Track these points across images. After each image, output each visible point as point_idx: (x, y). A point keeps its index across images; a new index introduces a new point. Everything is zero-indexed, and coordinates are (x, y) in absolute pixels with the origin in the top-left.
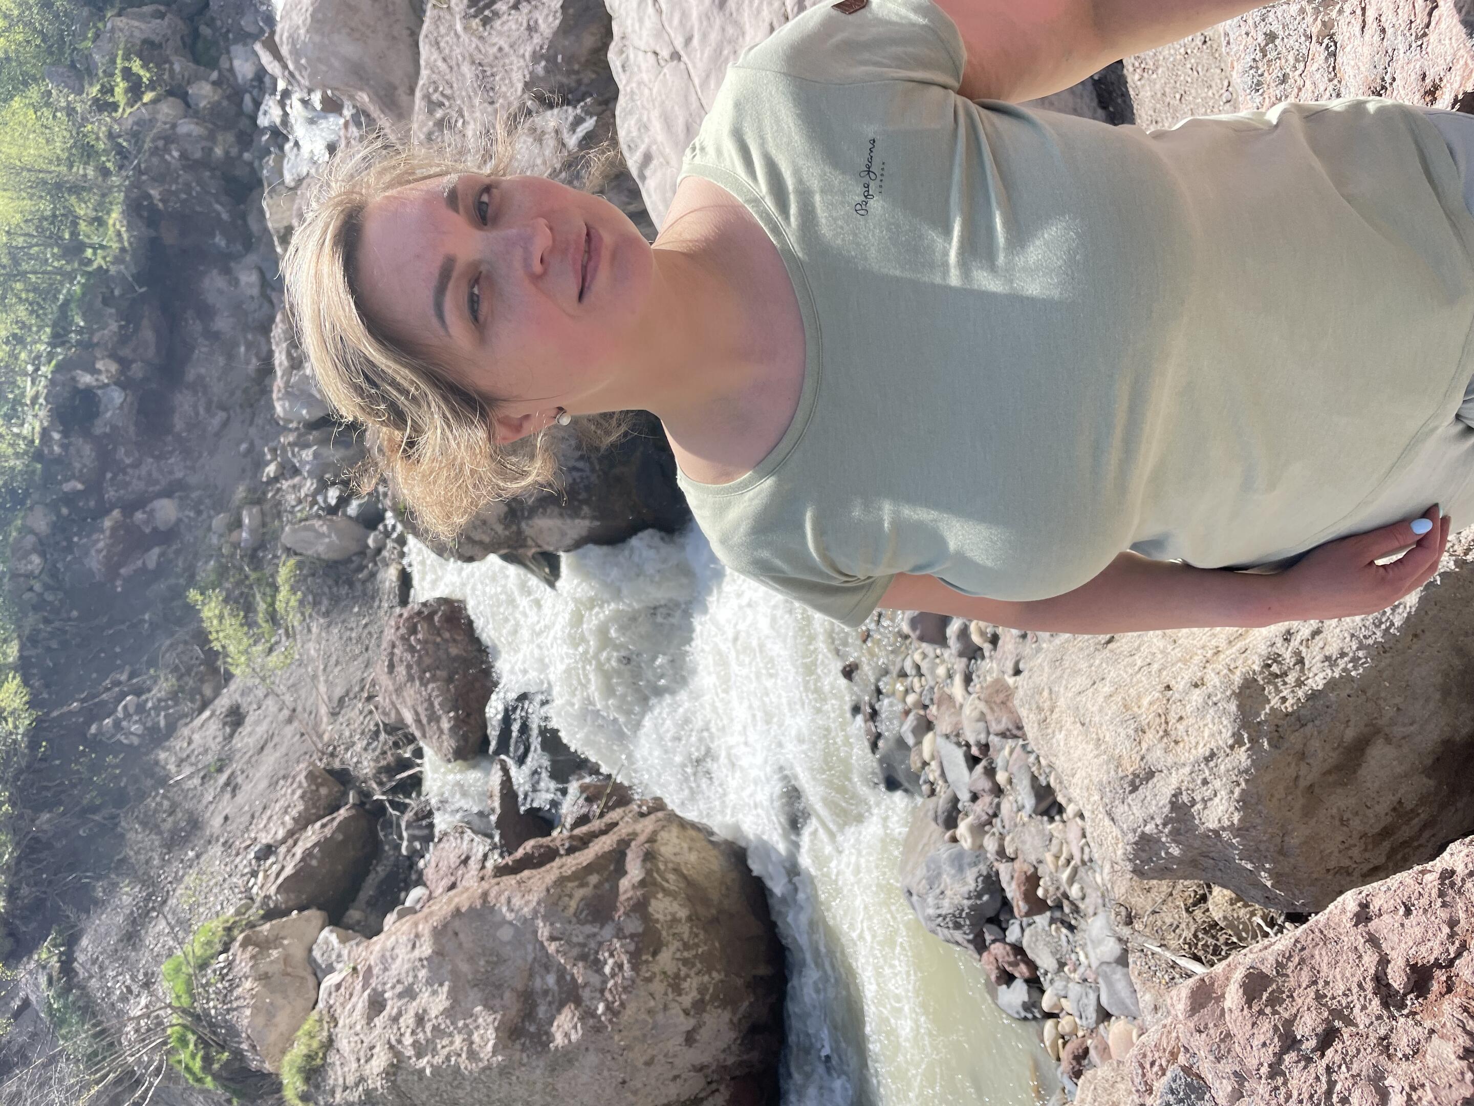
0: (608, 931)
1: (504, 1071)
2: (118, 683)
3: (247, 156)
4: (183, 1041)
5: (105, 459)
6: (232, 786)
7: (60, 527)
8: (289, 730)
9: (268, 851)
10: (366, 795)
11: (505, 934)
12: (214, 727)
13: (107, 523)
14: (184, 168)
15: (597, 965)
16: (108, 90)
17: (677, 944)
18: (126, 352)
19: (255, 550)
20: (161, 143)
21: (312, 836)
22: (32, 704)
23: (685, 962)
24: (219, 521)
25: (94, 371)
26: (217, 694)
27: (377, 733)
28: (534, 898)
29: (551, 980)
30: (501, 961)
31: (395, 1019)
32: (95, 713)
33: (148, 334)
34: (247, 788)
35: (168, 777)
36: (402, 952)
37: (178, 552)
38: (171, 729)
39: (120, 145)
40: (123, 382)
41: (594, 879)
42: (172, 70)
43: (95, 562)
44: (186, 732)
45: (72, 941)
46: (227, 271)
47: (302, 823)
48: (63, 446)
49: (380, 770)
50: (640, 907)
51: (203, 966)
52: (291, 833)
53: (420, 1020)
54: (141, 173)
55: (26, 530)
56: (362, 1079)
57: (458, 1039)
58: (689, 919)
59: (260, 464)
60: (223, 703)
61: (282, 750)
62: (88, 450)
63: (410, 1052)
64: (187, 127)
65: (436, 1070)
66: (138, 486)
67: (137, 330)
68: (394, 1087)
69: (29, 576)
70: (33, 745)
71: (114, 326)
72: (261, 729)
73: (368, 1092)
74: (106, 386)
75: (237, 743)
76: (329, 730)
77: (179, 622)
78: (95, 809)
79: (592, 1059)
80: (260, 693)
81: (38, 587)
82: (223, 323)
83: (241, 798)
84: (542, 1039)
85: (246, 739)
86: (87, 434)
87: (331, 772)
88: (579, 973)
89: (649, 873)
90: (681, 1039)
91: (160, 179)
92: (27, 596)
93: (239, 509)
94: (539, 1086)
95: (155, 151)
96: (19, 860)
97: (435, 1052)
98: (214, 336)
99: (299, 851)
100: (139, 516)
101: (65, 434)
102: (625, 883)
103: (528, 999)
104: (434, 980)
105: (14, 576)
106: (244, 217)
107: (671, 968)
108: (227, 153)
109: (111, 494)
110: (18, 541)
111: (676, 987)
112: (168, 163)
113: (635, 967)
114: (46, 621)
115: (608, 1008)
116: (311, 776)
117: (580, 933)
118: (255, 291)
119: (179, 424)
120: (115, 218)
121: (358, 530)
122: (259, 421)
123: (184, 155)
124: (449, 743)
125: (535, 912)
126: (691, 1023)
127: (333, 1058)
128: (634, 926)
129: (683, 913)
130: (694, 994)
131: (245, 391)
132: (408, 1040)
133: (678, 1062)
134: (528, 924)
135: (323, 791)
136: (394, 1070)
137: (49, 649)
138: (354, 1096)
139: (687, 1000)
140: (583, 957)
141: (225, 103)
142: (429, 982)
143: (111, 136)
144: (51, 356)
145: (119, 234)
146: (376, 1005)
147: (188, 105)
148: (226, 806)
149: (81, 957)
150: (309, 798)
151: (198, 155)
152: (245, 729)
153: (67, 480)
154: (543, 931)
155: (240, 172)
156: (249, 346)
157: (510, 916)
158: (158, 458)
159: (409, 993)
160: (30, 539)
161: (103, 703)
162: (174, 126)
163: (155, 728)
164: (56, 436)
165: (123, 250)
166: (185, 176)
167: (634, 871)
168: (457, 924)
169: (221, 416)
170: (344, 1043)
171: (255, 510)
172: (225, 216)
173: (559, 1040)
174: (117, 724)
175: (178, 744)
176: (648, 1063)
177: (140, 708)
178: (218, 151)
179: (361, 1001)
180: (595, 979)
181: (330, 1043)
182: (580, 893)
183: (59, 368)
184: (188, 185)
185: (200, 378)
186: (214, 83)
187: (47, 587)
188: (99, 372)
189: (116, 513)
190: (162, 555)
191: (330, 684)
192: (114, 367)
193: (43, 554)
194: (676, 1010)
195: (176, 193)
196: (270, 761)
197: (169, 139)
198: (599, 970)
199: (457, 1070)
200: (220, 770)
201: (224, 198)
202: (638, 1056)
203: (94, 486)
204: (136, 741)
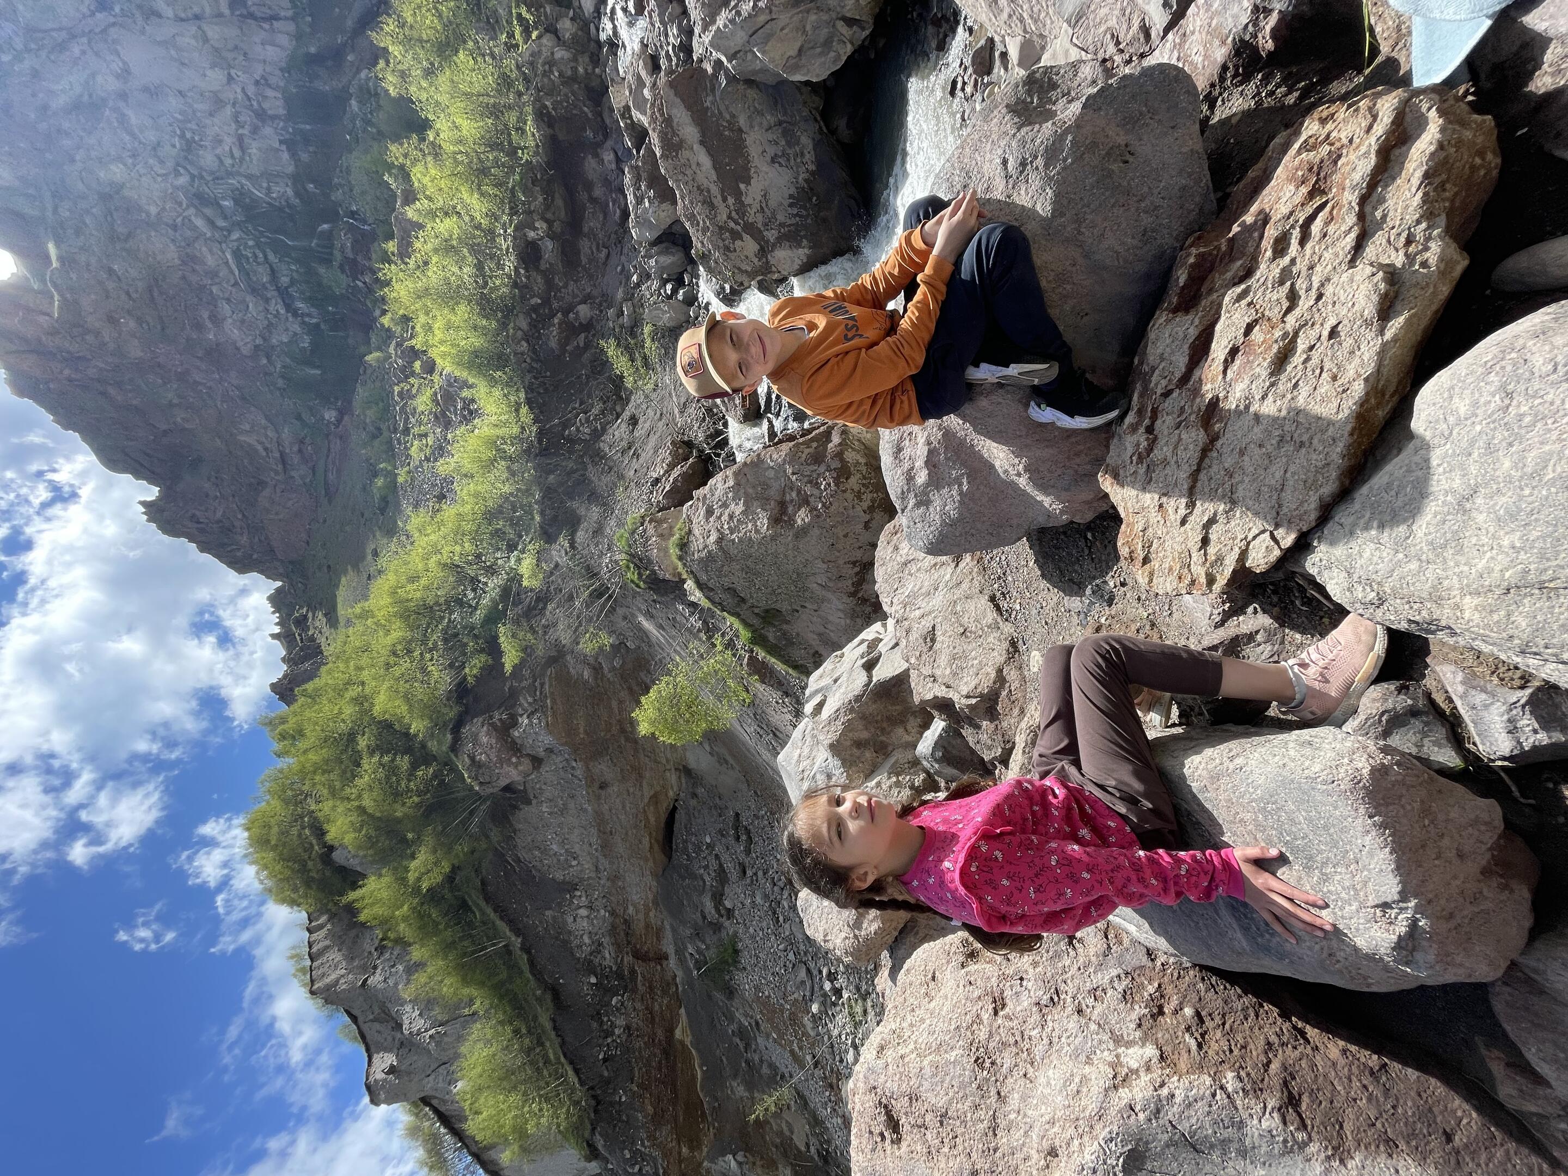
0: (822, 468)
1: (773, 538)
2: (574, 409)
3: (597, 70)
4: (628, 567)
5: (549, 284)
6: (636, 455)
7: (533, 325)
8: (661, 424)
9: (657, 481)
10: (701, 451)
11: (771, 474)
12: (624, 426)
13: (556, 321)
14: (563, 83)
15: (817, 485)
16: (511, 35)
17: (859, 476)
18: (549, 215)
19: (632, 328)
20: (547, 67)
21: (676, 472)
22: (535, 421)
23: (864, 485)
24: (611, 312)
25: (535, 229)
26: (623, 410)
27: (704, 419)
28: (783, 453)
29: (794, 494)
30: (769, 487)
31: (719, 518)
32: (565, 425)
33: (559, 202)
34: (643, 455)
35: (606, 454)
36: (719, 485)
37: (594, 335)
38: (604, 430)
39: (524, 73)
40: (552, 236)
41: (814, 445)
42: (545, 13)
43: (553, 344)
44: (611, 431)
45: (573, 534)
46: (596, 155)
47: (671, 467)
48: (528, 278)
49: (707, 437)
50: (839, 455)
51: (633, 532)
52: (666, 472)
53: (731, 517)
54: (539, 91)
55: (518, 328)
56: (706, 546)
57: (750, 525)
58: (866, 464)
59: (629, 277)
60: (626, 415)
61: (658, 434)
62: (539, 279)
63: (727, 532)
64: (560, 54)
65: (740, 540)
66: (568, 299)
67: (553, 200)
68: (721, 548)
69: (522, 354)
70: (540, 442)
71: (540, 199)
72: (647, 425)
73: (709, 552)
74: (542, 238)
75: (636, 434)
76: (680, 421)
77: (600, 373)
78: (574, 472)
79: (816, 532)
80: (644, 406)
81: (528, 360)
82: (598, 192)
83: (641, 461)
84: (791, 522)
85: (640, 432)
86: (537, 269)
87: (684, 442)
88: (808, 489)
89: (844, 440)
90: (862, 526)
91: (549, 94)
92: (523, 365)
93: (621, 304)
94: (791, 546)
95: (545, 74)
96: (543, 498)
97: (739, 532)
98: (593, 200)
99: (671, 479)
100: (571, 315)
101: (527, 270)
102: (830, 445)
103: (782, 505)
104: (736, 499)
105: (516, 354)
106: (600, 115)
107: (856, 488)
108: (586, 70)
109: (555, 305)
110: (514, 335)
111: (859, 495)
112: (553, 82)
113: (837, 485)
114: (536, 378)
115: (824, 505)
116: (673, 443)
117: (807, 470)
118: (614, 166)
119: (584, 260)
120: (530, 126)
121: (685, 307)
122: (625, 251)
123: (561, 75)
124: (740, 412)
125: (784, 460)
126: (867, 517)
127: (692, 538)
128: (836, 464)
129: (862, 461)
130: (868, 503)
131: (616, 233)
132: (726, 526)
133: (861, 538)
134: (781, 466)
135: (680, 451)
136: (720, 540)
137: (539, 393)
138: (703, 554)
139: (865, 505)
140: (810, 482)
141: (580, 33)
142: (734, 499)
143: (518, 67)
144: (511, 221)
145: (533, 135)
146: (710, 512)
147: (559, 39)
148: (635, 465)
149: (578, 540)
150: (674, 455)
151: (569, 73)
152: (639, 426)
153: (532, 297)
154: (789, 470)
155: (595, 83)
156: (614, 202)
157: (772, 464)
158: (576, 281)
159: (725, 505)
160: (520, 333)
161: (569, 420)
162: (552, 54)
163: (596, 429)
164: (522, 271)
165: (537, 146)
166: (565, 90)
167: (836, 439)
168: (746, 470)
169: (605, 251)
170: (696, 532)
171: (629, 303)
172: (590, 115)
173: (799, 522)
174: (578, 430)
175: (607, 438)
176: (846, 536)
177: (587, 420)
178: (581, 70)
179: (702, 512)
180: (816, 492)
181: (690, 532)
182: (807, 451)
183: (516, 229)
184: (566, 95)
185: (591, 229)
186: (572, 19)
187: (532, 359)
188: (537, 229)
189: (559, 315)
190: (586, 337)
191: (678, 396)
192: (545, 226)
193: (528, 342)
194: (859, 509)
195: (561, 102)
196: (653, 440)
197: (551, 63)
198: (819, 488)
199: (750, 539)
200: (630, 448)
201: (587, 102)
202: (840, 531)
203: (546, 301)
204: (588, 437)
